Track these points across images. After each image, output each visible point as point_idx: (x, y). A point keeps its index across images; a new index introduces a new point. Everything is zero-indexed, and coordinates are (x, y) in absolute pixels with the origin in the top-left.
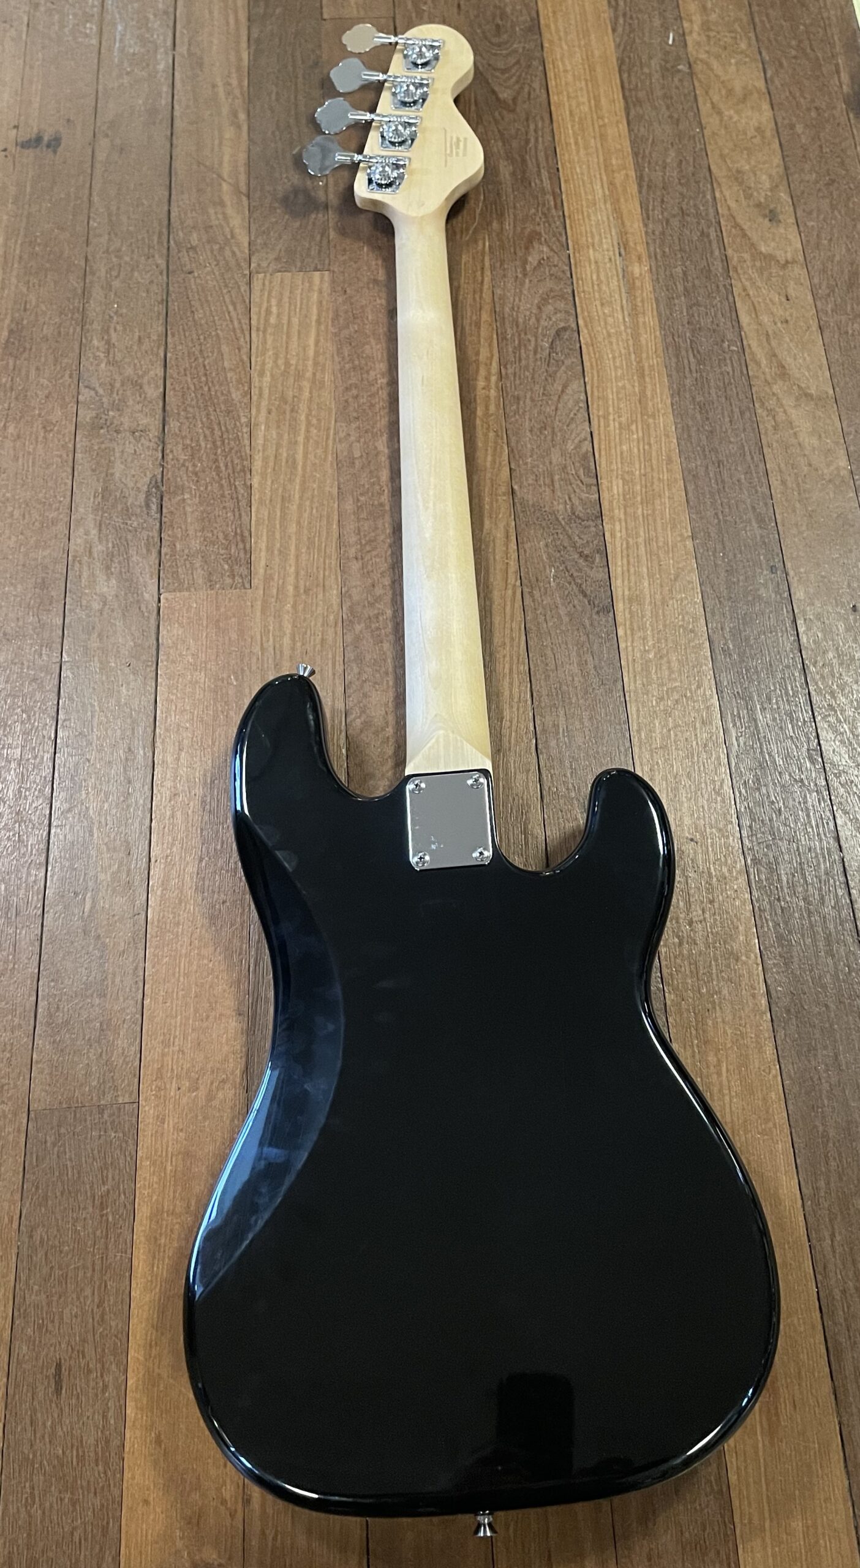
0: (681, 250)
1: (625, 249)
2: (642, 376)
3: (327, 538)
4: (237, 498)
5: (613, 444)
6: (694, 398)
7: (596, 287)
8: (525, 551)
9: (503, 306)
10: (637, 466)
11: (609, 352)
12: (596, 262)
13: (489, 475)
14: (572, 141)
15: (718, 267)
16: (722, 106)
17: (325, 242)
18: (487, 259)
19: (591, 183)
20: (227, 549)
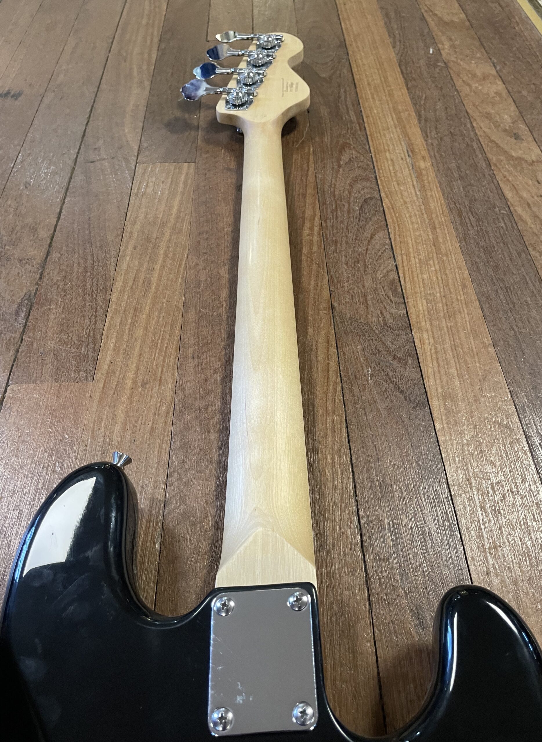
0: (453, 154)
1: (412, 152)
2: (434, 228)
3: (169, 341)
4: (96, 309)
5: (415, 274)
6: (478, 244)
7: (393, 174)
8: (344, 354)
9: (324, 184)
10: (438, 290)
11: (406, 212)
12: (392, 160)
13: (312, 295)
14: (370, 97)
15: (482, 164)
16: (470, 82)
17: (194, 146)
18: (311, 157)
19: (385, 118)
20: (77, 348)
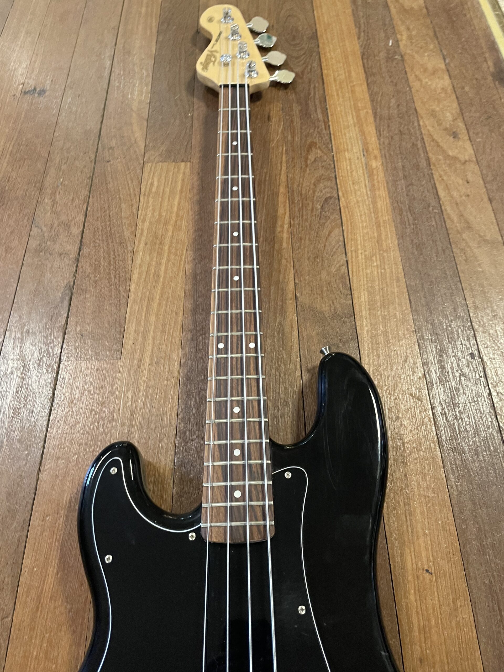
0: (400, 153)
1: (367, 152)
2: (379, 226)
3: (174, 326)
4: (120, 297)
5: (361, 268)
6: (412, 241)
7: (349, 173)
8: (303, 338)
9: (293, 184)
10: (377, 283)
11: (358, 211)
12: (350, 159)
14: (335, 94)
15: (423, 163)
16: (421, 77)
17: (189, 146)
18: (284, 157)
19: (346, 116)
20: (108, 331)
